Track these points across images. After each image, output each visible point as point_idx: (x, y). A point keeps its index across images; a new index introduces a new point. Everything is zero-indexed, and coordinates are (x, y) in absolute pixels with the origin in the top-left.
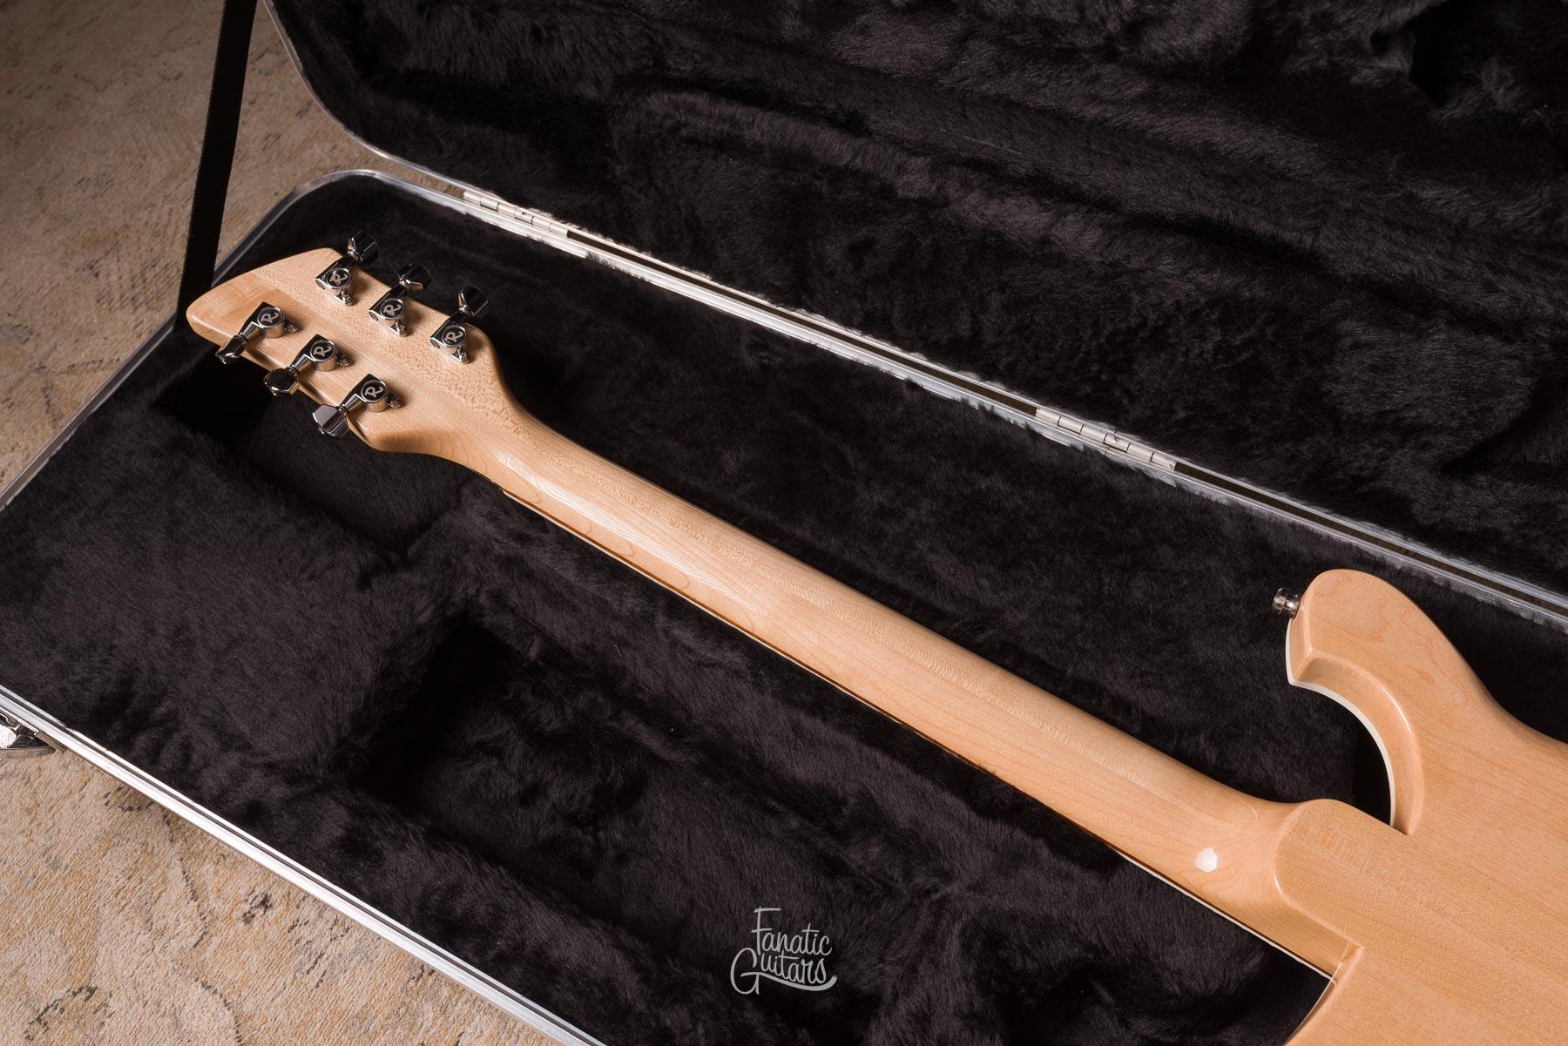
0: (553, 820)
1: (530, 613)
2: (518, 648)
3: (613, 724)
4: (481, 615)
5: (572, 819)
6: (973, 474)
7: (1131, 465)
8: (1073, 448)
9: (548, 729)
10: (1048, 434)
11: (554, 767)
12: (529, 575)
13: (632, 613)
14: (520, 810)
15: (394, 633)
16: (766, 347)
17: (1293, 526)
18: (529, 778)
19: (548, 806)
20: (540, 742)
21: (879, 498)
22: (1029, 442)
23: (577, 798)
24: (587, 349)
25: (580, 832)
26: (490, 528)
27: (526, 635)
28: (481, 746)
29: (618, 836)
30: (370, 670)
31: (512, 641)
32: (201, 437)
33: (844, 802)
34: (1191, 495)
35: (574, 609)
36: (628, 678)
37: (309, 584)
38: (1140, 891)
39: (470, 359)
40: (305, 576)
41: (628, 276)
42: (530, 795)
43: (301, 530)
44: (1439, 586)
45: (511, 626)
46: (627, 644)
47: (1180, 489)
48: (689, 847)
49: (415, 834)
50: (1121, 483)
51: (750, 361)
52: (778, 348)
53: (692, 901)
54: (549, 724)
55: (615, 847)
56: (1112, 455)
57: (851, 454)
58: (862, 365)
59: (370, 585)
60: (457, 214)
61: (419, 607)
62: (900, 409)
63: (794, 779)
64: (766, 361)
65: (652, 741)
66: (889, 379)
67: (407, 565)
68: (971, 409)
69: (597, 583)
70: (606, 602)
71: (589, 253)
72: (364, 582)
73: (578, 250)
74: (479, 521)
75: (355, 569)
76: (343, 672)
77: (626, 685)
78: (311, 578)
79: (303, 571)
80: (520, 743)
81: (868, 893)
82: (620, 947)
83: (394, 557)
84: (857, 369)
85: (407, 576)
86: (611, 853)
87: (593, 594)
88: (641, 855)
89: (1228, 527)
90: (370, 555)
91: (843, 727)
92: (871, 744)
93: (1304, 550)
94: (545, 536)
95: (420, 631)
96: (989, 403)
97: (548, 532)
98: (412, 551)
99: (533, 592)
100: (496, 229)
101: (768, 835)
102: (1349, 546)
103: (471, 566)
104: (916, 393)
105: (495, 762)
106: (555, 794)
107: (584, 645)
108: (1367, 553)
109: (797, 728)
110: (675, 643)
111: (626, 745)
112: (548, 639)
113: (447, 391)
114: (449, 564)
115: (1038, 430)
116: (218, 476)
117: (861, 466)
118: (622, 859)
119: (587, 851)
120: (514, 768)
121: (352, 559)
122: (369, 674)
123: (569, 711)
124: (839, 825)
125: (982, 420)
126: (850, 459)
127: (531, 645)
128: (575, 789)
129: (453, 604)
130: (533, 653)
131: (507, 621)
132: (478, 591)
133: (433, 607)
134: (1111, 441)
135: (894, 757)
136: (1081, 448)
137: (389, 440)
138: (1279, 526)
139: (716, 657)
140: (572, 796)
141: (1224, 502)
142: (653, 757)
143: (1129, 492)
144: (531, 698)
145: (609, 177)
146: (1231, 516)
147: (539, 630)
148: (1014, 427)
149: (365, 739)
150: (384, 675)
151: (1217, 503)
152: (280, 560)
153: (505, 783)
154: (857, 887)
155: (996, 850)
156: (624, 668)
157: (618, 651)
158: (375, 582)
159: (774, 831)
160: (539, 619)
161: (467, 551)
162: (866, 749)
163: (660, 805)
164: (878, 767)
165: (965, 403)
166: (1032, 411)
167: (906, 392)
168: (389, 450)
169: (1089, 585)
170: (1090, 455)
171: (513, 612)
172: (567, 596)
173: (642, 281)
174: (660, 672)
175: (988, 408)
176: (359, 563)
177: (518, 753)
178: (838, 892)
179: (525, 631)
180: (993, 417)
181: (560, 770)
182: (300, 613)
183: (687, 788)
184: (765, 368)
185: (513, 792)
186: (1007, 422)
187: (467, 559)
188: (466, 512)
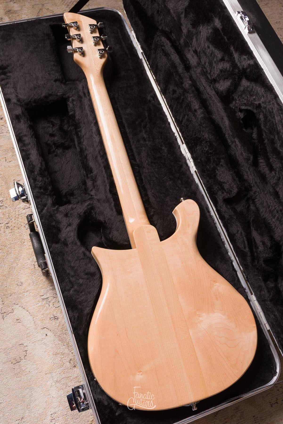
0: (52, 142)
1: (76, 107)
2: (69, 111)
3: (74, 135)
4: (68, 101)
5: (55, 144)
6: (164, 145)
7: (189, 165)
8: (183, 155)
9: (64, 128)
10: (181, 150)
11: (59, 134)
12: (81, 101)
13: (90, 120)
14: (48, 136)
15: (53, 92)
16: (153, 98)
17: (203, 195)
18: (54, 133)
19: (53, 139)
20: (61, 128)
21: (145, 136)
22: (177, 148)
23: (58, 142)
24: (125, 74)
25: (54, 147)
26: (81, 89)
28: (52, 122)
29: (59, 152)
30: (44, 95)
31: (69, 109)
32: (53, 37)
33: (93, 173)
34: (193, 177)
35: (82, 112)
36: (80, 129)
37: (47, 74)
38: (120, 221)
39: (101, 58)
40: (48, 72)
41: (144, 68)
42: (52, 135)
43: (54, 65)
44: (214, 223)
45: (71, 107)
46: (85, 124)
47: (192, 175)
48: (67, 163)
49: (28, 123)
50: (185, 166)
51: (149, 98)
52: (155, 99)
53: (60, 170)
54: (65, 128)
55: (57, 153)
56: (188, 161)
57: (148, 126)
58: (165, 114)
59: (56, 82)
60: (128, 34)
61: (60, 92)
62: (163, 126)
63: (89, 164)
64: (151, 100)
65: (76, 143)
66: (167, 119)
67: (64, 84)
69: (89, 111)
70: (88, 115)
71: (142, 58)
72: (56, 81)
73: (141, 56)
74: (81, 86)
75: (56, 78)
76: (40, 92)
77: (79, 130)
78: (49, 74)
79: (48, 71)
80: (58, 126)
81: (86, 191)
82: (41, 164)
83: (64, 81)
84: (164, 114)
85: (63, 86)
86: (55, 153)
87: (87, 112)
88: (59, 157)
89: (193, 187)
90: (60, 77)
91: (103, 162)
92: (105, 168)
93: (201, 200)
94: (88, 97)
95: (57, 95)
97: (89, 96)
98: (68, 83)
99: (79, 104)
100: (132, 42)
101: (80, 171)
102: (207, 205)
103: (73, 93)
104: (169, 126)
105: (52, 126)
106: (56, 138)
107: (78, 119)
108: (209, 208)
109: (96, 157)
110: (91, 130)
111: (73, 140)
112: (75, 113)
113: (92, 60)
114: (71, 89)
115: (181, 147)
116: (50, 45)
117: (148, 129)
118: (56, 156)
119: (52, 150)
120: (54, 129)
121: (57, 76)
122: (43, 95)
123: (70, 128)
124: (89, 175)
125: (174, 138)
126: (147, 126)
127: (71, 112)
128: (59, 140)
129: (66, 96)
130: (71, 113)
131: (71, 105)
132: (71, 97)
133: (62, 93)
134: (190, 158)
135: (106, 173)
137: (76, 60)
138: (200, 193)
139: (95, 137)
140: (58, 141)
141: (197, 182)
142: (75, 145)
143: (184, 169)
144: (66, 122)
145: (151, 46)
146: (195, 185)
147: (74, 111)
148: (178, 144)
149: (34, 104)
150: (45, 97)
151: (195, 182)
152: (47, 67)
153: (50, 130)
154: (85, 189)
155: (106, 198)
156: (81, 127)
157: (82, 123)
158: (57, 82)
159: (82, 171)
160: (76, 109)
161: (75, 89)
162: (103, 168)
163: (69, 153)
164: (102, 172)
165: (174, 134)
166: (183, 143)
167: (167, 124)
168: (76, 62)
169: (162, 176)
170: (184, 158)
171: (73, 104)
172: (83, 109)
173: (145, 70)
174: (85, 132)
175: (177, 137)
176: (58, 77)
177: (56, 128)
178: (82, 187)
179: (72, 109)
180: (176, 140)
181: (60, 136)
182: (42, 78)
183: (75, 154)
184: (150, 101)
185: (50, 132)
186: (177, 142)
187: (74, 91)
188: (80, 83)
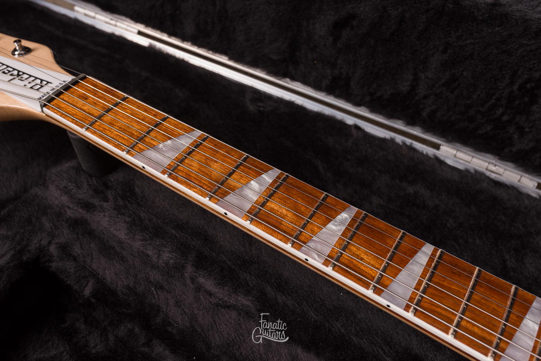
1: (88, 261)
2: (75, 287)
6: (404, 183)
7: (506, 182)
8: (467, 171)
10: (449, 162)
12: (91, 234)
13: (167, 264)
16: (261, 101)
22: (437, 166)
26: (65, 199)
27: (83, 277)
31: (72, 282)
35: (123, 259)
36: (161, 314)
41: (174, 57)
45: (72, 270)
46: (161, 288)
51: (252, 108)
57: (321, 166)
58: (324, 115)
62: (351, 141)
64: (262, 109)
66: (342, 124)
68: (397, 144)
69: (142, 240)
70: (148, 255)
71: (151, 43)
73: (143, 42)
77: (159, 320)
84: (320, 117)
87: (138, 249)
96: (408, 141)
97: (108, 202)
99: (92, 245)
103: (47, 225)
104: (360, 133)
107: (128, 288)
110: (199, 288)
112: (100, 282)
114: (30, 223)
115: (442, 158)
125: (405, 151)
127: (86, 286)
129: (28, 251)
130: (87, 292)
131: (70, 266)
132: (50, 243)
134: (492, 167)
136: (472, 171)
139: (232, 301)
143: (508, 200)
144: (83, 327)
147: (94, 275)
148: (427, 156)
156: (159, 306)
157: (155, 292)
160: (94, 266)
161: (45, 214)
165: (392, 140)
166: (437, 147)
167: (354, 131)
170: (479, 176)
171: (75, 259)
172: (118, 249)
173: (183, 60)
174: (187, 311)
175: (407, 144)
179: (83, 274)
180: (412, 149)
184: (261, 113)
186: (422, 154)
187: (44, 220)
188: (47, 188)
